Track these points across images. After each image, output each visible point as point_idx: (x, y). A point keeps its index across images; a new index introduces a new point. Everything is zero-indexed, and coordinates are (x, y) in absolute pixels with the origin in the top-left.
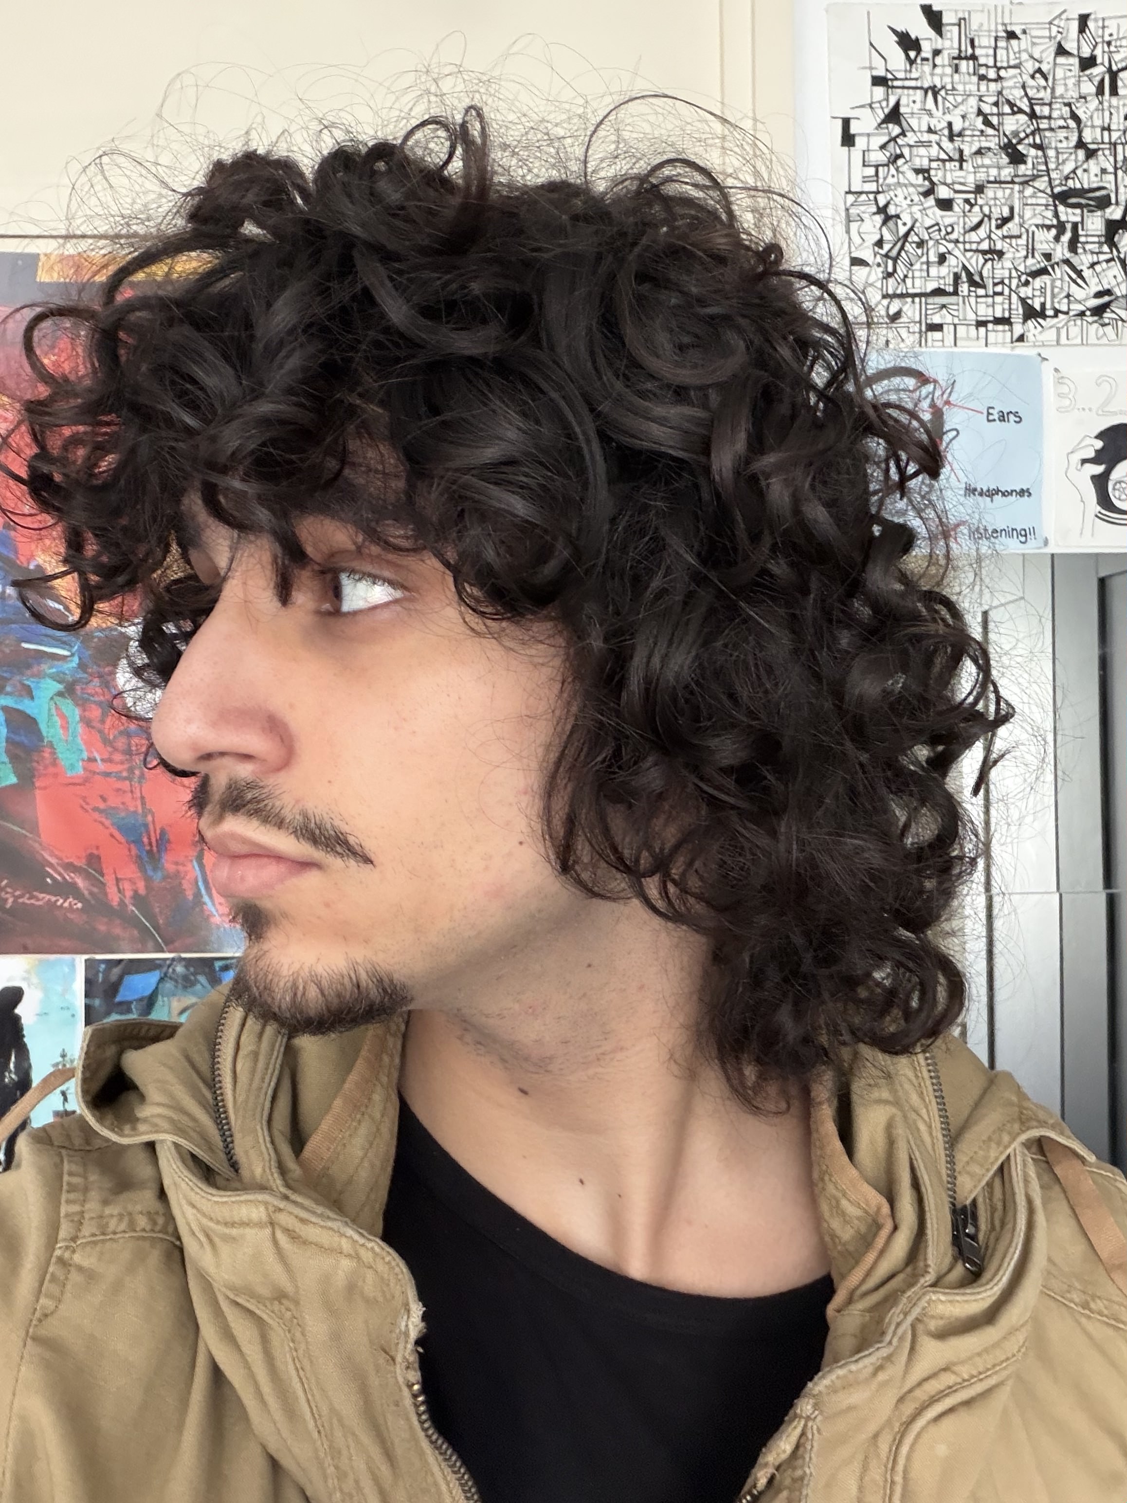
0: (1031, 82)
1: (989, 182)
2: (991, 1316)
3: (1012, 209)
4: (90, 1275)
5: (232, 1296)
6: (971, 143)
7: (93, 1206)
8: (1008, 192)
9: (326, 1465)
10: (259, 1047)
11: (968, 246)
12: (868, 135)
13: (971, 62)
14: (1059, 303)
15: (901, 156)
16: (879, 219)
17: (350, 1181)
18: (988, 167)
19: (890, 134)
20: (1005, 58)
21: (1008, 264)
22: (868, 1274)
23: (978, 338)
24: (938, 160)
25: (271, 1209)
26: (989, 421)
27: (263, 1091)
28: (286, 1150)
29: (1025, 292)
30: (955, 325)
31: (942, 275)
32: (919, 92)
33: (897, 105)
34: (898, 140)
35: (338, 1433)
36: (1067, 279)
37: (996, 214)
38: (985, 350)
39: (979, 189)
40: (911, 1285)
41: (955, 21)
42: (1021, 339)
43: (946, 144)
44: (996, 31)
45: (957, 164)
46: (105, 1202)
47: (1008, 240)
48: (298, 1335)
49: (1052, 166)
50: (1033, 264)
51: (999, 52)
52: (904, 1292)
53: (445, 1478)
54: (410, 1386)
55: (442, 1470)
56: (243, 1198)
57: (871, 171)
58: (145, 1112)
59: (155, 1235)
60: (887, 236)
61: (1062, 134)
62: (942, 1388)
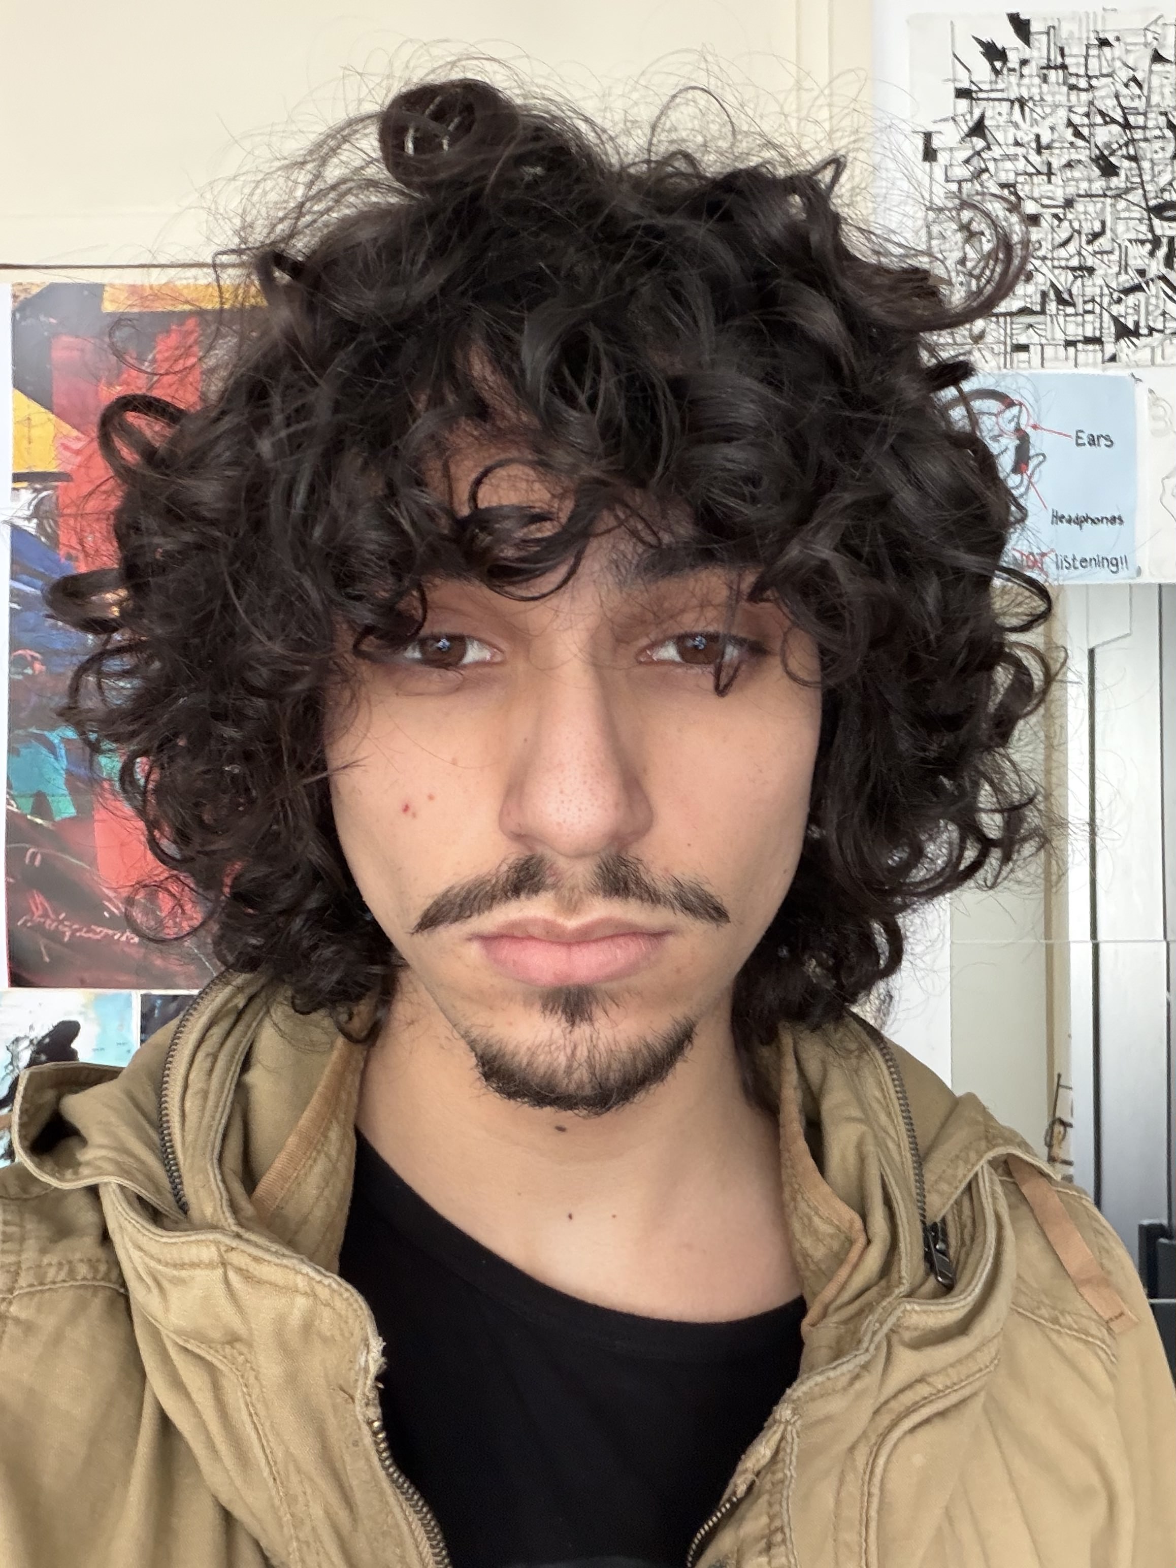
0: (1124, 91)
1: (1079, 196)
2: (963, 1327)
3: (1103, 223)
4: (28, 1327)
5: (181, 1343)
6: (1059, 156)
7: (29, 1255)
8: (1099, 205)
9: (281, 1513)
10: (209, 1086)
11: (1056, 263)
12: (951, 149)
13: (1060, 72)
14: (1154, 321)
15: (986, 170)
16: (959, 237)
17: (305, 1220)
18: (1077, 180)
19: (973, 148)
20: (1097, 67)
21: (1099, 281)
22: (843, 1288)
23: (1067, 359)
24: (1026, 173)
25: (223, 1249)
26: (1078, 444)
27: (214, 1128)
28: (238, 1188)
29: (1116, 310)
30: (1042, 346)
31: (1028, 293)
32: (1004, 103)
33: (982, 117)
34: (984, 155)
35: (294, 1478)
36: (1162, 295)
37: (1087, 228)
38: (1075, 371)
39: (1069, 203)
40: (884, 1297)
41: (1044, 29)
42: (1113, 358)
43: (1034, 158)
44: (1088, 38)
45: (1045, 178)
46: (43, 1251)
47: (1099, 256)
48: (252, 1380)
49: (1146, 178)
50: (1126, 280)
51: (1090, 60)
52: (878, 1303)
53: (406, 1518)
54: (370, 1423)
55: (404, 1511)
56: (193, 1238)
57: (954, 187)
58: (86, 1155)
59: (97, 1284)
60: (971, 254)
61: (1157, 144)
62: (918, 1399)
